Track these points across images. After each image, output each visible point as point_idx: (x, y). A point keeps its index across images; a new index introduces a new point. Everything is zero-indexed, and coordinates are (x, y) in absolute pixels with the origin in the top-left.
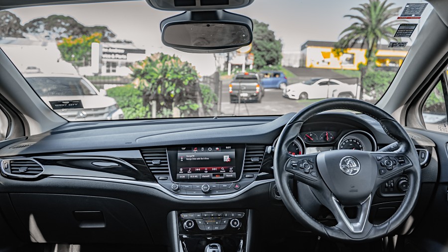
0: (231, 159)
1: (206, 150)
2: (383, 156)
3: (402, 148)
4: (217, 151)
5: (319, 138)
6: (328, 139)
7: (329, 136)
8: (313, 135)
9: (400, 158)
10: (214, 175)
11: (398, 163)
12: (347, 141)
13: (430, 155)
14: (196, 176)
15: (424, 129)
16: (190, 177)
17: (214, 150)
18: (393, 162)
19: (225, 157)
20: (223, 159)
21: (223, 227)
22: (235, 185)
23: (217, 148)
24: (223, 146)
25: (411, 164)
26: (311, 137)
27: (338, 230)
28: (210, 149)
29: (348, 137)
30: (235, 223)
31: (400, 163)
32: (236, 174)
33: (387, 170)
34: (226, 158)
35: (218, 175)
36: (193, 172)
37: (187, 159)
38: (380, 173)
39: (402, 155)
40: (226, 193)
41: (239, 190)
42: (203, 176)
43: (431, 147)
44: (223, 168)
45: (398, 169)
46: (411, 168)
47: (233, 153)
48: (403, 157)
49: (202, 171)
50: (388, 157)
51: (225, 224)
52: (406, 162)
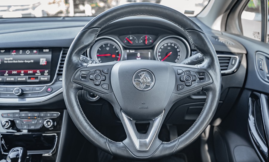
0: (47, 62)
1: (24, 53)
2: (184, 69)
3: (205, 63)
4: (35, 53)
5: (138, 41)
6: (147, 42)
7: (149, 39)
8: (133, 38)
9: (201, 74)
10: (29, 78)
11: (198, 79)
12: (166, 45)
13: (240, 62)
14: (12, 79)
15: (241, 35)
16: (6, 79)
17: (32, 53)
18: (193, 78)
19: (41, 60)
20: (39, 62)
21: (39, 127)
22: (48, 88)
23: (35, 51)
24: (40, 49)
25: (211, 81)
26: (131, 40)
27: (123, 147)
28: (28, 52)
29: (167, 41)
30: (49, 123)
31: (201, 79)
32: (50, 77)
33: (185, 86)
34: (43, 62)
35: (33, 77)
36: (10, 74)
37: (5, 62)
38: (177, 88)
39: (204, 71)
40: (38, 96)
41: (51, 93)
42: (19, 79)
43: (242, 54)
44: (38, 71)
45: (196, 86)
46: (211, 85)
47: (49, 56)
48: (204, 72)
49: (19, 74)
50: (189, 71)
51: (40, 123)
52: (207, 79)
